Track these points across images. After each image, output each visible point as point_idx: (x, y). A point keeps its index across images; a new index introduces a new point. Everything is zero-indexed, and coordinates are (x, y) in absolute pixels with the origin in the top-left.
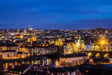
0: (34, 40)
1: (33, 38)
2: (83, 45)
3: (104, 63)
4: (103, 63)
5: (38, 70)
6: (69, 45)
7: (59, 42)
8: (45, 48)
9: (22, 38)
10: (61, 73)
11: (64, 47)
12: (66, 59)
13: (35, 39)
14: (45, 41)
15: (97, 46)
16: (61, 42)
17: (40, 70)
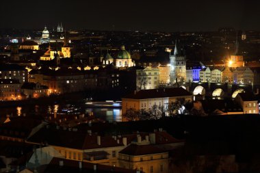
0: (65, 56)
1: (63, 49)
2: (184, 68)
3: (229, 113)
4: (225, 114)
5: (65, 129)
6: (149, 70)
7: (126, 60)
8: (92, 76)
9: (36, 50)
10: (120, 136)
11: (137, 73)
12: (137, 103)
13: (69, 53)
14: (90, 58)
15: (217, 72)
16: (130, 60)
17: (70, 129)
